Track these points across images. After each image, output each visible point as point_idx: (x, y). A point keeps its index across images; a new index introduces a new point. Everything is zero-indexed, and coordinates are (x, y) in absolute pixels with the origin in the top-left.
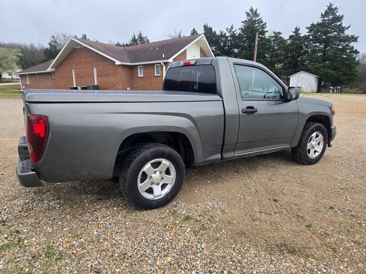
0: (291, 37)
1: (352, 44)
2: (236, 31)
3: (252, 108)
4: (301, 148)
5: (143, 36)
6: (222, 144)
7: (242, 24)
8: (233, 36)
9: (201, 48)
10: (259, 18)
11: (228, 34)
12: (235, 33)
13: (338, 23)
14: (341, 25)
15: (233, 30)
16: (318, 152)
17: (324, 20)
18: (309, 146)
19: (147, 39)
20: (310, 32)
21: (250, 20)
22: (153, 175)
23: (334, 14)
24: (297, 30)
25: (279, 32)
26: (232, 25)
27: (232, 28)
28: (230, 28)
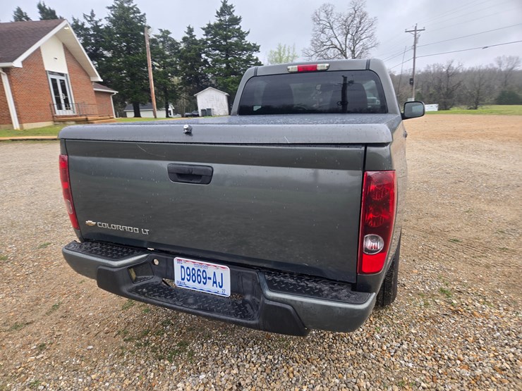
0: (185, 39)
1: (255, 55)
2: (100, 20)
7: (109, 11)
8: (96, 28)
9: (64, 44)
10: (132, 5)
11: (88, 25)
12: (99, 24)
13: (237, 27)
14: (240, 28)
15: (95, 19)
17: (220, 20)
20: (206, 35)
21: (121, 6)
23: (230, 14)
24: (190, 31)
25: (167, 31)
26: (93, 11)
27: (93, 15)
28: (90, 15)
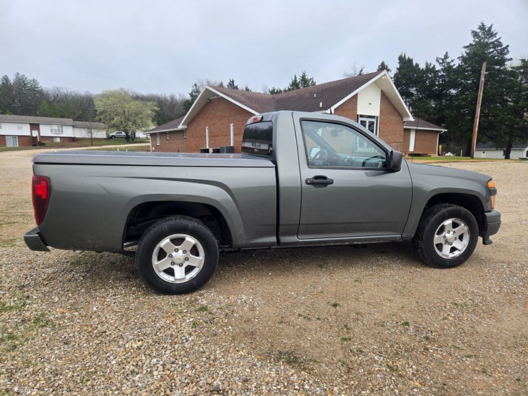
2: (452, 61)
3: (325, 178)
4: (422, 240)
5: (308, 77)
6: (275, 223)
7: (464, 50)
8: (448, 69)
9: (382, 91)
10: (495, 39)
11: (438, 67)
12: (452, 64)
15: (448, 60)
16: (459, 250)
18: (437, 239)
19: (313, 82)
21: (479, 43)
22: (174, 254)
26: (447, 53)
27: (446, 57)
28: (443, 57)
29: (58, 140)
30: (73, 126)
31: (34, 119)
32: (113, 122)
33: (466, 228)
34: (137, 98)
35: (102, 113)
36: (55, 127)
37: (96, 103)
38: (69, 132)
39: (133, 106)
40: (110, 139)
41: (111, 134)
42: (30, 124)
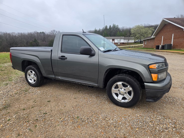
3: (64, 56)
6: (52, 71)
29: (119, 44)
30: (124, 39)
31: (113, 38)
32: (136, 37)
33: (131, 89)
34: (145, 27)
35: (133, 34)
36: (119, 40)
37: (132, 30)
38: (122, 41)
39: (144, 30)
40: (135, 43)
41: (136, 41)
42: (112, 39)
